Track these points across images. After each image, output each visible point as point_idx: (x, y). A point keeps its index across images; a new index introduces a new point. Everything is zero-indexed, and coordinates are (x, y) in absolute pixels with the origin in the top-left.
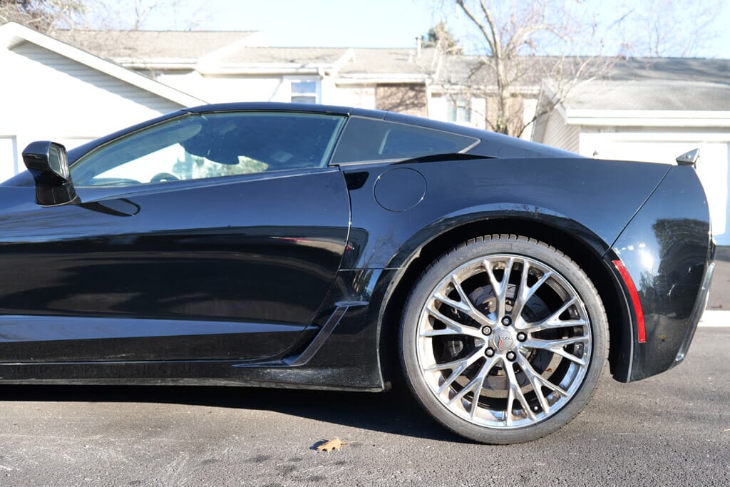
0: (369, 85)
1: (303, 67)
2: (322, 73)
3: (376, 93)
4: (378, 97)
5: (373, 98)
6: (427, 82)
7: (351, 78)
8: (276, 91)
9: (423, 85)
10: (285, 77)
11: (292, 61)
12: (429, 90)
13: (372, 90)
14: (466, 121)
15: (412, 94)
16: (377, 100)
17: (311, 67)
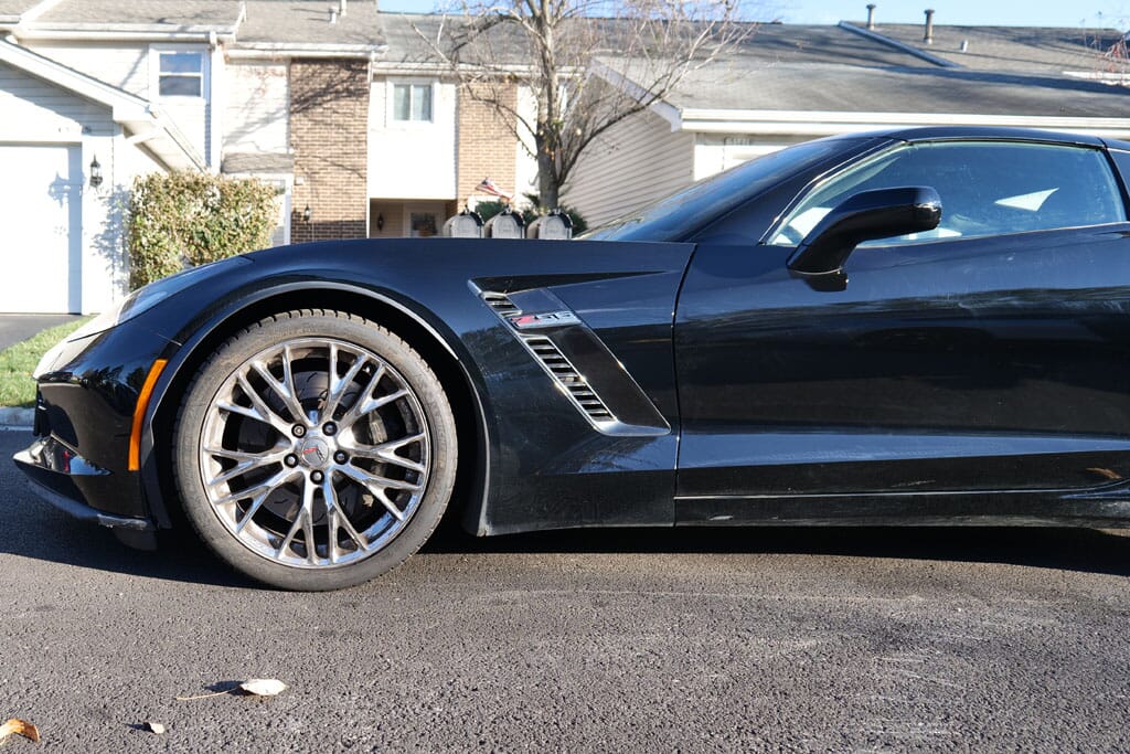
0: (278, 61)
1: (182, 30)
2: (213, 40)
3: (289, 72)
4: (293, 79)
5: (283, 81)
6: (373, 56)
7: (252, 49)
8: (135, 67)
9: (365, 61)
10: (151, 45)
11: (161, 21)
12: (373, 68)
13: (282, 69)
14: (424, 119)
15: (345, 74)
16: (290, 83)
17: (197, 29)
